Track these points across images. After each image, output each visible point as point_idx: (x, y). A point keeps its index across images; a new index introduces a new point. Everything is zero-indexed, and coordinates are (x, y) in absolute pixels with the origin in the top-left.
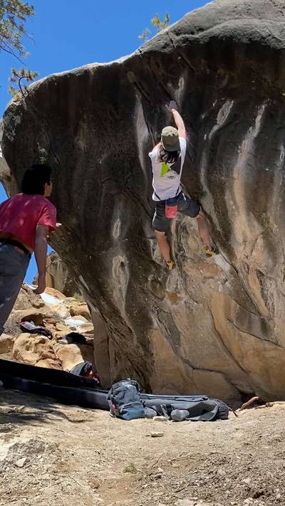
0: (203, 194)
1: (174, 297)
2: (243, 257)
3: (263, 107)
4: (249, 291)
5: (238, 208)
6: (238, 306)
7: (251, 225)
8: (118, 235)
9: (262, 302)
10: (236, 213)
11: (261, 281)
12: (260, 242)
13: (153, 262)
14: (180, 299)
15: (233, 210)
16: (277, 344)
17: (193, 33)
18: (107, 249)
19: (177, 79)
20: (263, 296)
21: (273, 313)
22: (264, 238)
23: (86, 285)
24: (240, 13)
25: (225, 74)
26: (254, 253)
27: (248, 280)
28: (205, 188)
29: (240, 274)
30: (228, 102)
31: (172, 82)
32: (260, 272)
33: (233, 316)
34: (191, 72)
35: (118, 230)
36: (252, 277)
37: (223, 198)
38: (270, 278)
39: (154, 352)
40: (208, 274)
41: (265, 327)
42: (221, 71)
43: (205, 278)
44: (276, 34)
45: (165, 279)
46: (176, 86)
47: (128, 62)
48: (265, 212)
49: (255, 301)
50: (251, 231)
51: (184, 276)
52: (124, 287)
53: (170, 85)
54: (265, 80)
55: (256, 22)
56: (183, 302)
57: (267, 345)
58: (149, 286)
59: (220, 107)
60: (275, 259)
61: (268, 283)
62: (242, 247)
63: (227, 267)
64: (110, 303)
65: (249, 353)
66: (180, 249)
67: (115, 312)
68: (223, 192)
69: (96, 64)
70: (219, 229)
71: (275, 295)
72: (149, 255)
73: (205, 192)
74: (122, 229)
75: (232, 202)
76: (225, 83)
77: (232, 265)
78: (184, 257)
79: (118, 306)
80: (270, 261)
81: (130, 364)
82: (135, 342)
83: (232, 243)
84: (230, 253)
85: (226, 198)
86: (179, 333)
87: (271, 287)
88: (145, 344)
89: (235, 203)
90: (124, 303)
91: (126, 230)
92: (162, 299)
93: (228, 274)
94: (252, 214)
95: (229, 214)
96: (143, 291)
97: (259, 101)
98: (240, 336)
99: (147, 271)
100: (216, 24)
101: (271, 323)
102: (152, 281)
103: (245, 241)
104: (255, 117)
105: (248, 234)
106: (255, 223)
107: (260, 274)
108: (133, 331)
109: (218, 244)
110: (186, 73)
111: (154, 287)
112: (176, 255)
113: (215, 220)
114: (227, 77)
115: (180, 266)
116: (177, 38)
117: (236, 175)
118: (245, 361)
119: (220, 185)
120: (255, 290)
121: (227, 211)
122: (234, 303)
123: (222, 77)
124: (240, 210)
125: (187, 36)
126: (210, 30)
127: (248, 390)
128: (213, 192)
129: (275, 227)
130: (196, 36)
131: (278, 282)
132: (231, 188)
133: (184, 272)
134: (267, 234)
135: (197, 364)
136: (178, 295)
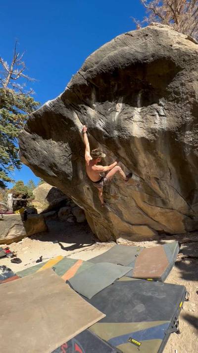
0: (119, 149)
1: (115, 197)
2: (146, 173)
3: (140, 95)
5: (139, 151)
6: (148, 195)
7: (148, 158)
8: (82, 177)
9: (161, 192)
10: (139, 154)
11: (158, 182)
12: (154, 164)
14: (118, 197)
15: (136, 152)
16: (172, 209)
17: (92, 67)
18: (79, 184)
19: (90, 95)
20: (161, 189)
21: (168, 196)
22: (156, 162)
25: (115, 83)
26: (152, 170)
27: (151, 183)
28: (120, 146)
29: (146, 181)
30: (121, 99)
31: (88, 97)
32: (157, 178)
33: (146, 200)
34: (97, 89)
35: (82, 175)
36: (153, 181)
38: (163, 180)
39: (112, 221)
40: (129, 184)
41: (164, 203)
42: (113, 83)
43: (128, 186)
44: (139, 50)
45: (109, 190)
46: (91, 99)
47: (63, 96)
48: (155, 149)
49: (156, 191)
50: (148, 160)
51: (118, 187)
52: (92, 198)
53: (87, 99)
54: (138, 79)
55: (126, 48)
56: (120, 198)
57: (168, 210)
60: (164, 170)
61: (162, 182)
62: (144, 169)
63: (138, 179)
65: (158, 214)
68: (129, 145)
70: (130, 163)
71: (168, 188)
73: (120, 148)
75: (135, 149)
76: (116, 88)
77: (140, 177)
80: (161, 172)
82: (103, 218)
83: (140, 168)
84: (139, 173)
85: (131, 147)
86: (121, 211)
87: (164, 184)
88: (107, 219)
89: (137, 149)
90: (93, 204)
92: (110, 199)
93: (140, 182)
94: (147, 152)
95: (135, 155)
97: (137, 92)
98: (152, 208)
100: (103, 58)
101: (167, 201)
103: (145, 166)
104: (137, 102)
105: (146, 161)
106: (150, 156)
107: (157, 179)
108: (100, 214)
109: (131, 169)
110: (94, 89)
113: (128, 159)
114: (116, 86)
115: (115, 183)
116: (84, 73)
117: (134, 136)
118: (156, 217)
119: (127, 142)
120: (156, 187)
121: (133, 154)
122: (145, 194)
123: (114, 86)
124: (141, 151)
125: (90, 69)
126: (102, 61)
127: (160, 229)
128: (124, 146)
129: (162, 156)
130: (95, 68)
131: (168, 182)
132: (134, 142)
133: (117, 185)
134: (158, 160)
135: (133, 223)
136: (117, 195)
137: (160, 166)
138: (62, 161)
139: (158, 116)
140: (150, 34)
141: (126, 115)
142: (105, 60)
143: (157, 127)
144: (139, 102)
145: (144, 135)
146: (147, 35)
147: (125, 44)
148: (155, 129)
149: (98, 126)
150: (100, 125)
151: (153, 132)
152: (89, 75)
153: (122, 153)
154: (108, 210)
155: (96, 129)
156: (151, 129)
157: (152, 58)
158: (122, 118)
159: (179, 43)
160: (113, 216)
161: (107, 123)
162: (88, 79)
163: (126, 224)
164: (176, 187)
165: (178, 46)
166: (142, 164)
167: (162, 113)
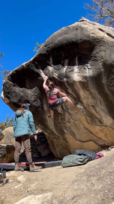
0: (68, 89)
1: (69, 122)
2: (86, 103)
3: (77, 58)
4: (91, 112)
5: (79, 89)
6: (90, 118)
7: (85, 93)
8: (46, 109)
9: (97, 114)
10: (80, 91)
11: (94, 108)
12: (90, 96)
13: (59, 113)
14: (71, 121)
15: (78, 90)
16: (106, 126)
17: (50, 45)
18: (44, 114)
19: (49, 59)
20: (97, 112)
21: (102, 116)
22: (90, 95)
23: (41, 127)
24: (61, 35)
25: (63, 53)
26: (89, 100)
27: (90, 109)
28: (68, 87)
29: (87, 108)
30: (66, 60)
32: (93, 106)
33: (89, 121)
34: (53, 56)
35: (46, 107)
36: (91, 107)
37: (74, 88)
38: (97, 106)
39: (68, 141)
40: (77, 112)
41: (101, 122)
42: (61, 52)
43: (76, 113)
44: (74, 37)
45: (64, 117)
46: (50, 61)
47: (34, 60)
48: (88, 87)
49: (94, 114)
50: (86, 94)
51: (70, 114)
52: (53, 124)
53: (48, 61)
55: (67, 35)
56: (72, 123)
57: (104, 127)
58: (60, 121)
59: (64, 62)
60: (96, 100)
62: (85, 100)
63: (82, 107)
64: (50, 130)
65: (98, 132)
66: (66, 107)
67: (53, 132)
68: (73, 86)
69: (25, 63)
70: (76, 97)
71: (100, 111)
72: (57, 112)
73: (68, 88)
74: (47, 107)
75: (77, 88)
76: (63, 55)
77: (83, 106)
78: (68, 109)
79: (53, 130)
80: (95, 101)
81: (62, 147)
82: (62, 140)
83: (82, 100)
84: (82, 103)
85: (75, 87)
86: (74, 132)
87: (98, 109)
88: (65, 139)
89: (78, 88)
90: (54, 128)
91: (48, 107)
92: (65, 124)
93: (83, 109)
94: (84, 89)
95: (77, 92)
96: (59, 123)
97: (75, 57)
98: (93, 127)
99: (58, 117)
100: (55, 40)
101: (102, 120)
102: (61, 119)
103: (85, 98)
104: (75, 62)
106: (86, 92)
108: (60, 136)
109: (77, 101)
110: (51, 56)
111: (62, 121)
112: (65, 109)
113: (74, 94)
115: (68, 112)
116: (46, 48)
117: (75, 80)
118: (98, 134)
119: (72, 84)
120: (93, 111)
121: (76, 91)
122: (88, 118)
123: (62, 54)
124: (80, 89)
125: (48, 46)
126: (55, 42)
127: (102, 144)
128: (70, 87)
129: (93, 91)
130: (51, 45)
131: (100, 107)
132: (75, 84)
133: (69, 113)
134: (91, 94)
135: (83, 140)
136: (70, 121)
137: (94, 97)
138: (33, 99)
139: (87, 69)
140: (79, 29)
141: (70, 69)
142: (56, 41)
143: (87, 75)
144: (77, 62)
145: (81, 80)
146: (77, 29)
147: (67, 34)
148: (86, 76)
149: (54, 76)
150: (56, 75)
151: (85, 78)
152: (48, 49)
153: (70, 91)
154: (65, 132)
155: (54, 78)
156: (84, 76)
157: (80, 41)
158: (68, 71)
159: (93, 33)
160: (69, 137)
161: (60, 74)
162: (47, 51)
163: (79, 142)
164: (105, 110)
165: (92, 35)
166: (83, 97)
167: (89, 68)
